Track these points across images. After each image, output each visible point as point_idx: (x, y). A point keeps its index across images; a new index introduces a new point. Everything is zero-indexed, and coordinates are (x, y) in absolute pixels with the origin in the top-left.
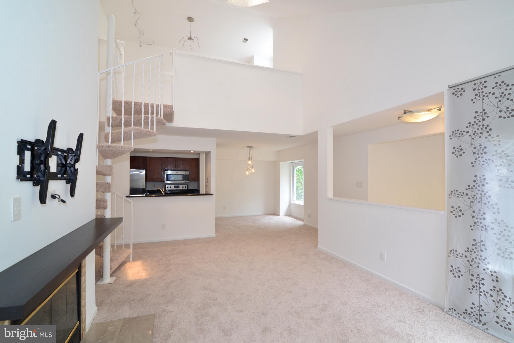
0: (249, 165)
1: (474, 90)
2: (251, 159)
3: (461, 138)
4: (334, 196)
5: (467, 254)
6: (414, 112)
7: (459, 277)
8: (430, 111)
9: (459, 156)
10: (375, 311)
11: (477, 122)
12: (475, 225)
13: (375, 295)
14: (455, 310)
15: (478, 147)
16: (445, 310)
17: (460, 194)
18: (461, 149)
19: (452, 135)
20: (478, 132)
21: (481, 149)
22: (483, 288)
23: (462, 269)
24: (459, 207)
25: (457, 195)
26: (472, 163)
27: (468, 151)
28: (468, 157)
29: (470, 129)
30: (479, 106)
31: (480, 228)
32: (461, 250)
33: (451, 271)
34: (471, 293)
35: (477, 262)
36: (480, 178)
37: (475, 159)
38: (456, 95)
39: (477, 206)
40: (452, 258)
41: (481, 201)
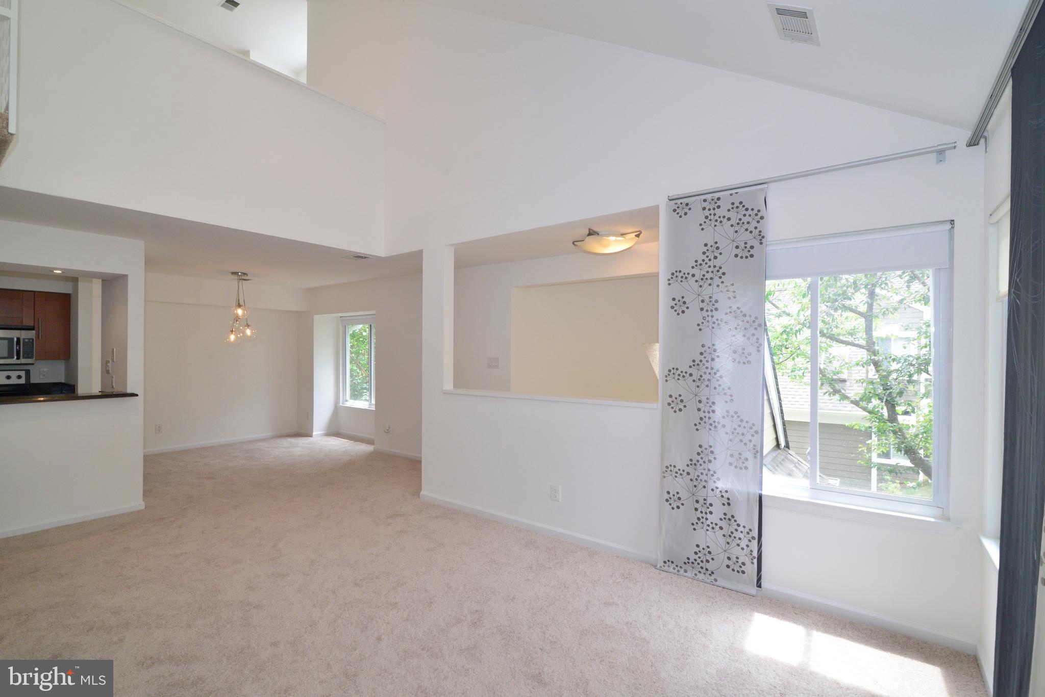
0: (237, 318)
1: (704, 209)
2: (242, 303)
3: (685, 284)
4: (454, 387)
5: (689, 469)
6: (601, 235)
7: (678, 507)
8: (624, 236)
9: (680, 312)
10: (565, 598)
11: (707, 260)
12: (701, 422)
13: (553, 568)
14: (672, 562)
15: (707, 299)
16: (658, 566)
17: (682, 375)
18: (684, 303)
19: (672, 278)
20: (708, 276)
21: (711, 304)
22: (712, 518)
23: (684, 495)
24: (680, 396)
25: (677, 377)
26: (698, 325)
27: (694, 305)
28: (694, 316)
29: (696, 271)
30: (709, 236)
31: (708, 427)
32: (681, 465)
33: (667, 500)
34: (695, 529)
35: (703, 481)
36: (709, 348)
37: (703, 319)
38: (678, 213)
39: (704, 393)
40: (669, 479)
41: (709, 385)
